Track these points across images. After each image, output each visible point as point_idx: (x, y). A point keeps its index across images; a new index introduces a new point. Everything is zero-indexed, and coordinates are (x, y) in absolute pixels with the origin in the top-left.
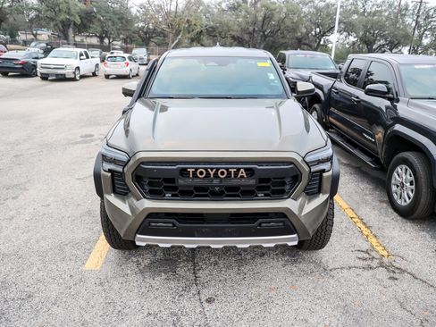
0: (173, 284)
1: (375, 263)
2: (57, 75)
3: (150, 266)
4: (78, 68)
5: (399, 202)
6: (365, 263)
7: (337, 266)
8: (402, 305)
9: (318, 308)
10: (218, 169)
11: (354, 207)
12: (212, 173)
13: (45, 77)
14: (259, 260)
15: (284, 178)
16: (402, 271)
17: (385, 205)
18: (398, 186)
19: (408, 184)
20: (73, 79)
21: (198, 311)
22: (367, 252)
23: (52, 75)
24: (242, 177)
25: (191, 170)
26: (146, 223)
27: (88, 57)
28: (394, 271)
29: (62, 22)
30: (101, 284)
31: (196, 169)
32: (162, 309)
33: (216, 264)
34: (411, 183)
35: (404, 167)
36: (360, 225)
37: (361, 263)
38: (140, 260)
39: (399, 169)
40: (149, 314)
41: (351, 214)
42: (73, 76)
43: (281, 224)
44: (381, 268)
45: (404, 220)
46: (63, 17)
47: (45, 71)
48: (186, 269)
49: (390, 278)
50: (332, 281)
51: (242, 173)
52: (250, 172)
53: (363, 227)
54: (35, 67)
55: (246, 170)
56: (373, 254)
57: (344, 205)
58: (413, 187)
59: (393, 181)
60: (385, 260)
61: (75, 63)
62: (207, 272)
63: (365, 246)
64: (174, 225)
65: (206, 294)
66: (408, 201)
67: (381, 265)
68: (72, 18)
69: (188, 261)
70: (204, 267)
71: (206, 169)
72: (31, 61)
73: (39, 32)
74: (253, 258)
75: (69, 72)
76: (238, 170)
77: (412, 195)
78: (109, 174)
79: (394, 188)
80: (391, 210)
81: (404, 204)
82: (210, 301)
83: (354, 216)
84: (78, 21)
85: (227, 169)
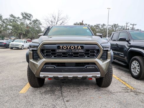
0: (53, 97)
1: (129, 91)
2: (16, 48)
3: (44, 92)
4: (23, 45)
5: (135, 74)
6: (125, 91)
7: (115, 92)
8: (142, 102)
9: (110, 103)
10: (71, 46)
11: (119, 77)
12: (69, 47)
13: (12, 48)
14: (86, 90)
15: (94, 50)
16: (140, 93)
17: (130, 77)
18: (133, 69)
19: (137, 67)
20: (21, 49)
21: (63, 104)
22: (126, 88)
23: (14, 47)
24: (79, 49)
25: (61, 46)
26: (44, 67)
27: (27, 42)
28: (137, 93)
29: (19, 33)
30: (25, 97)
31: (63, 46)
32: (49, 104)
33: (70, 91)
34: (138, 66)
35: (135, 61)
36: (121, 81)
37: (124, 91)
38: (41, 90)
39: (133, 62)
40: (43, 105)
41: (118, 79)
42: (21, 48)
43: (94, 67)
44: (132, 92)
45: (137, 80)
46: (19, 31)
47: (12, 46)
48: (58, 93)
49: (135, 95)
50: (114, 96)
51: (79, 47)
52: (82, 47)
53: (123, 82)
54: (9, 45)
55: (81, 46)
56: (128, 88)
57: (115, 77)
58: (139, 67)
59: (132, 68)
60: (133, 90)
61: (22, 44)
62: (66, 93)
63: (125, 86)
64: (55, 67)
65: (66, 99)
66: (138, 73)
67: (132, 91)
68: (23, 32)
69: (59, 91)
70: (65, 92)
71: (66, 46)
72: (8, 43)
73: (11, 37)
74: (84, 90)
75: (20, 47)
76: (78, 46)
77: (139, 70)
78: (32, 52)
79: (132, 70)
80: (132, 78)
81: (136, 74)
82: (67, 101)
83: (119, 79)
84: (24, 33)
85: (74, 46)
